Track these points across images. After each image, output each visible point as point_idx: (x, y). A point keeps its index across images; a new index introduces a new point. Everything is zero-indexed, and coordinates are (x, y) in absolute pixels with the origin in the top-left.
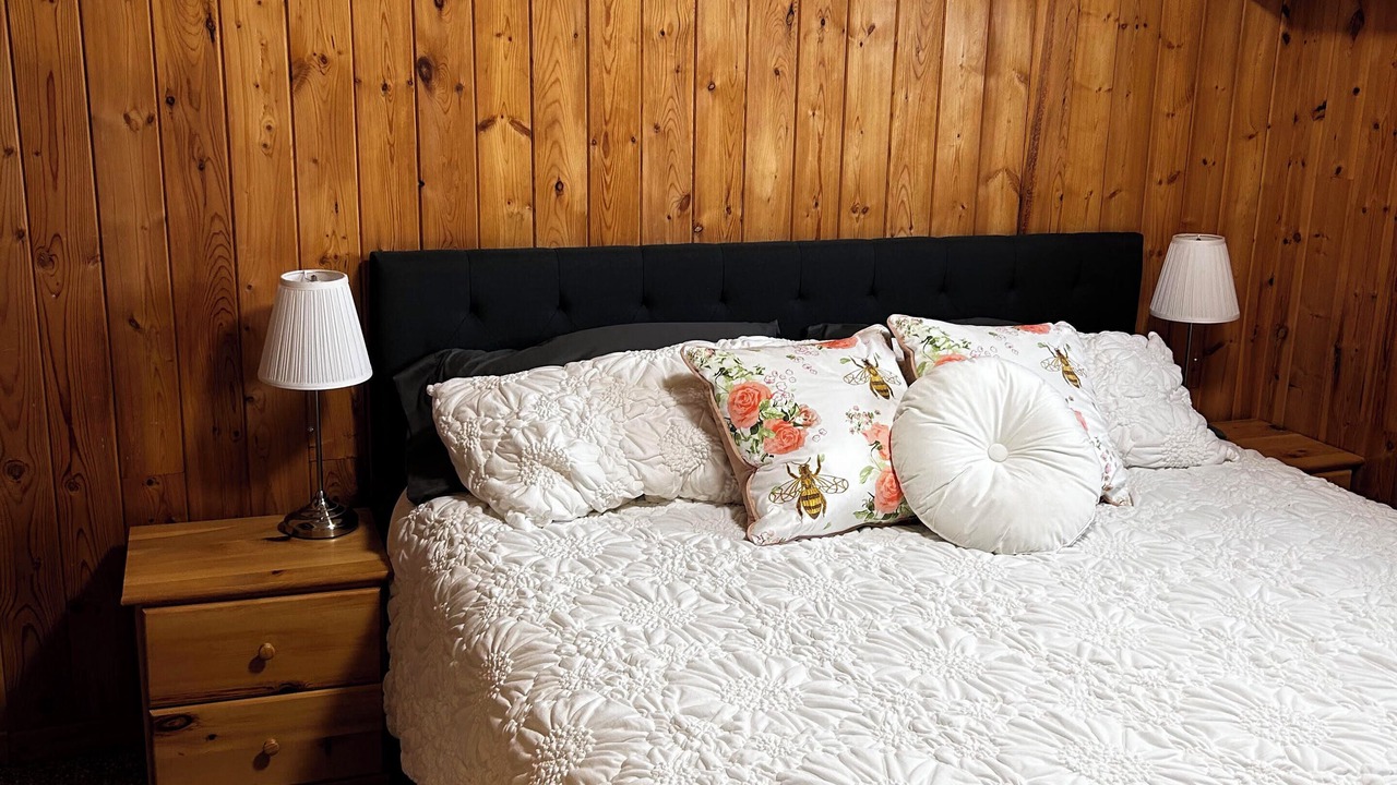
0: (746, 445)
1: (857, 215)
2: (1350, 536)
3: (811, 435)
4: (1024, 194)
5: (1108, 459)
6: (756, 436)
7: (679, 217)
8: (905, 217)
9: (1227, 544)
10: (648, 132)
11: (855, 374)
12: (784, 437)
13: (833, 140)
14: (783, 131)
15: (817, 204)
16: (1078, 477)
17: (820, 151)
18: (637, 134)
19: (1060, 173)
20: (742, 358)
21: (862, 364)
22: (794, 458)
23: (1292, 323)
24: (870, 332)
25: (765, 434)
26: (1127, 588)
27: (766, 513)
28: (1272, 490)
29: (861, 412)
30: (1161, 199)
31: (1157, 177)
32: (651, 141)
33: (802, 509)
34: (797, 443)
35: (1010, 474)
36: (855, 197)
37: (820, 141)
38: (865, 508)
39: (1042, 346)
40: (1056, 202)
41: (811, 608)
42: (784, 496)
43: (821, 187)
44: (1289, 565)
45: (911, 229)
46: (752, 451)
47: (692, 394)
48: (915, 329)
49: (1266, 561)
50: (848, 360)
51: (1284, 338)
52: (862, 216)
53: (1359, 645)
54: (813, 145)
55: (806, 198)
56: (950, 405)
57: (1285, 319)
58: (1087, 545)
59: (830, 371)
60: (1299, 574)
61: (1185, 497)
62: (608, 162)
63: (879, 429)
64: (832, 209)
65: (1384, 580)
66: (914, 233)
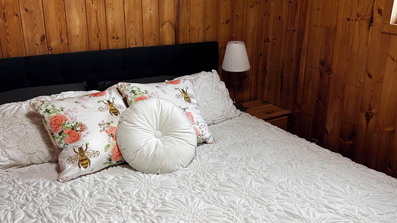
0: (57, 140)
1: (114, 40)
2: (284, 151)
3: (83, 134)
4: (177, 30)
5: (202, 128)
6: (61, 137)
7: (41, 44)
8: (133, 40)
9: (241, 160)
10: (23, 12)
11: (103, 107)
12: (72, 136)
13: (102, 13)
14: (81, 10)
15: (98, 37)
16: (189, 141)
17: (97, 16)
18: (18, 13)
19: (188, 22)
20: (55, 104)
21: (106, 102)
22: (76, 145)
23: (268, 68)
24: (112, 88)
25: (65, 136)
26: (203, 186)
27: (66, 168)
28: (259, 133)
29: (105, 123)
30: (224, 30)
31: (222, 21)
32: (24, 15)
33: (80, 165)
34: (77, 138)
35: (163, 143)
36: (113, 33)
37: (96, 13)
38: (107, 161)
39: (176, 89)
40: (188, 32)
41: (72, 217)
42: (73, 161)
43: (99, 30)
44: (262, 168)
45: (136, 44)
46: (60, 143)
47: (36, 119)
48: (128, 87)
49: (254, 167)
50: (101, 101)
51: (266, 73)
52: (117, 40)
53: (284, 206)
54: (94, 15)
55: (93, 35)
56: (139, 119)
57: (266, 67)
58: (192, 166)
59: (93, 107)
60: (265, 171)
61: (230, 139)
62: (6, 24)
63: (112, 128)
64: (104, 38)
65: (294, 171)
66: (137, 46)
